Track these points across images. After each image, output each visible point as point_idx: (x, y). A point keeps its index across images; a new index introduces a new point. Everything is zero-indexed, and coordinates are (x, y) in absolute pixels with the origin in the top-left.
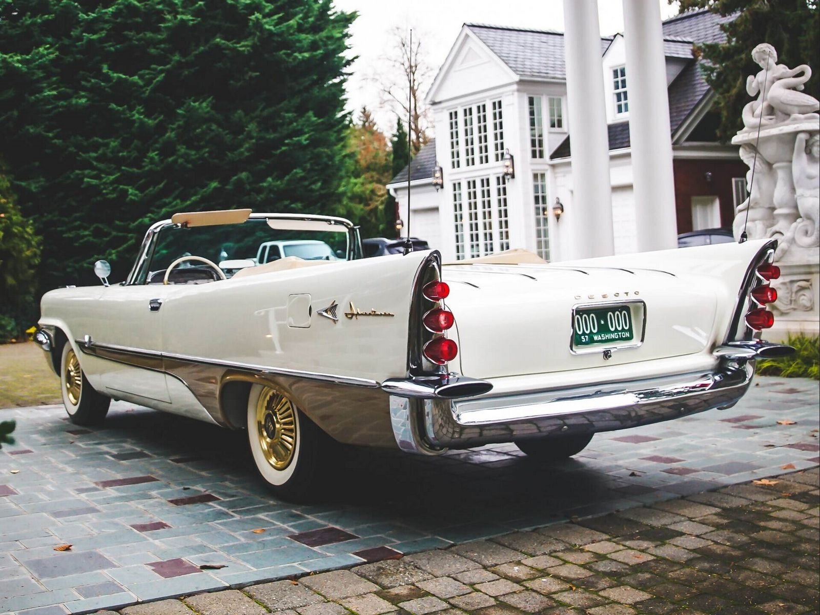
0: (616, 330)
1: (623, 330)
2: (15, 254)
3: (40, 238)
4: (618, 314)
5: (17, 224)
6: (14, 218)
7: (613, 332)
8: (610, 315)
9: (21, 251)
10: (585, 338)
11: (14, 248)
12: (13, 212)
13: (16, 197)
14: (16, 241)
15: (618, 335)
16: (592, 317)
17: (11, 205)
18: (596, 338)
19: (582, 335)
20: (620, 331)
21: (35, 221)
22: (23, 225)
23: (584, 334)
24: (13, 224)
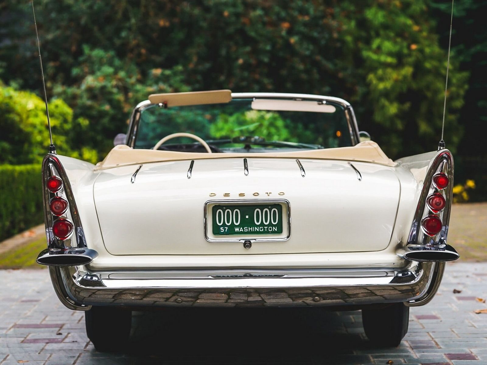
0: (262, 224)
1: (270, 224)
2: (429, 94)
3: (465, 74)
4: (266, 211)
5: (432, 57)
6: (427, 50)
7: (257, 226)
8: (258, 212)
9: (436, 92)
10: (225, 229)
11: (428, 87)
12: (426, 42)
13: (433, 23)
14: (430, 78)
15: (264, 229)
16: (237, 212)
17: (425, 34)
18: (237, 229)
19: (221, 226)
20: (266, 226)
21: (459, 53)
22: (441, 59)
23: (224, 225)
24: (426, 58)
